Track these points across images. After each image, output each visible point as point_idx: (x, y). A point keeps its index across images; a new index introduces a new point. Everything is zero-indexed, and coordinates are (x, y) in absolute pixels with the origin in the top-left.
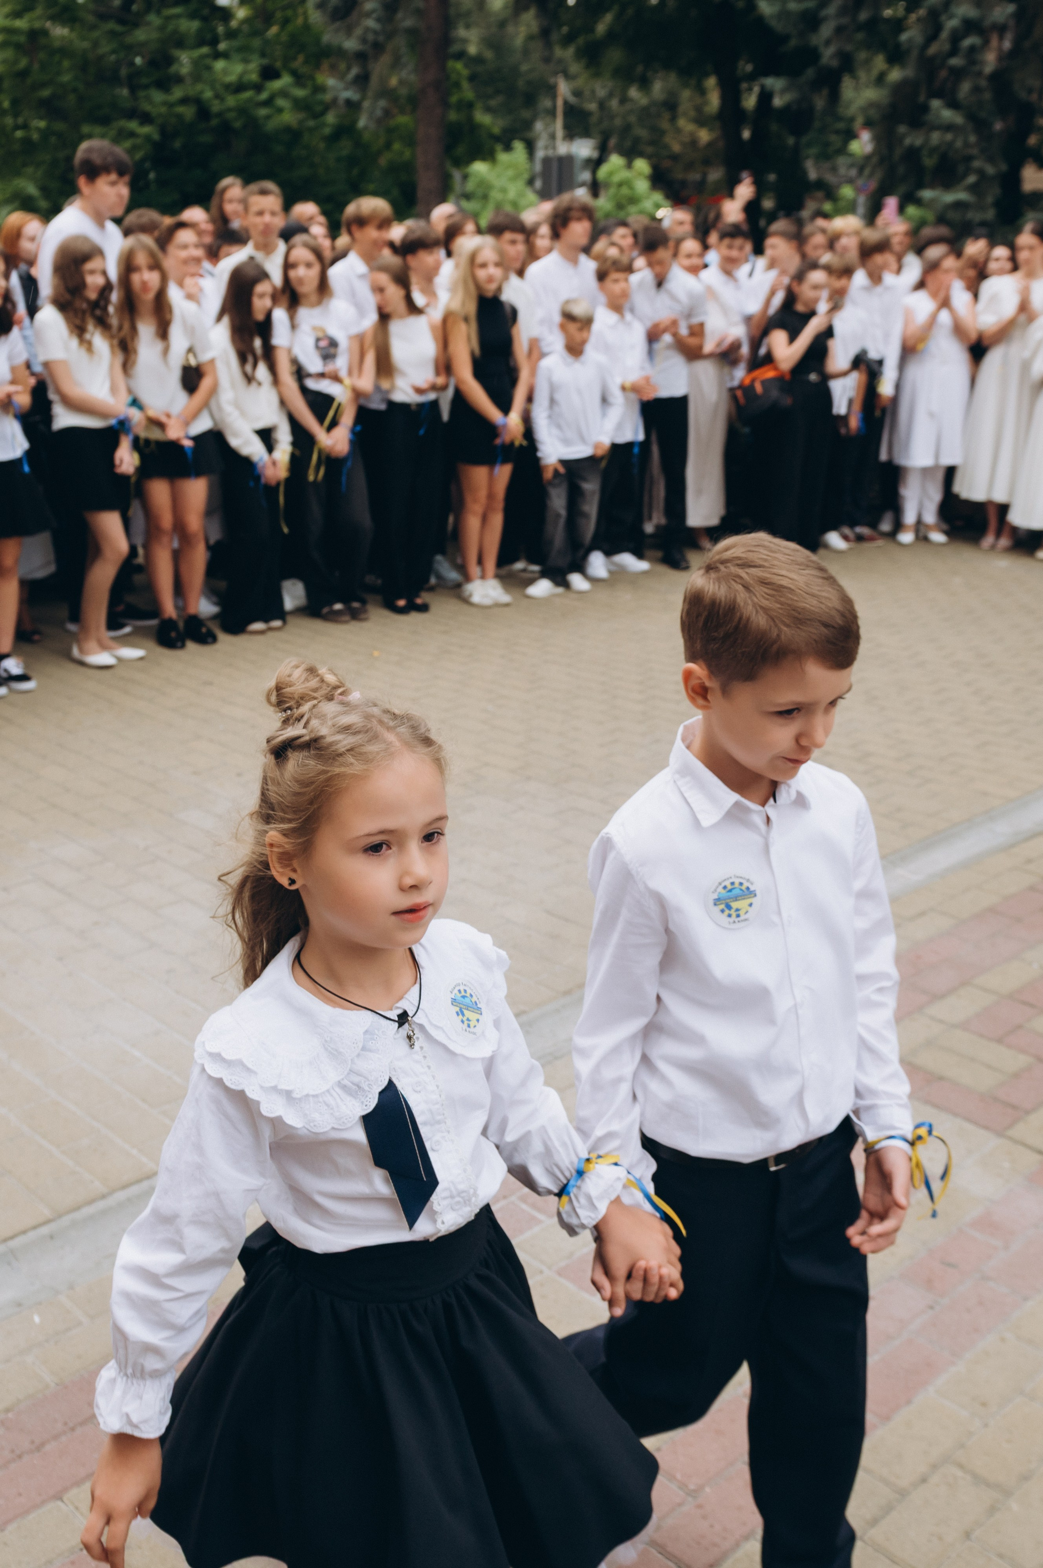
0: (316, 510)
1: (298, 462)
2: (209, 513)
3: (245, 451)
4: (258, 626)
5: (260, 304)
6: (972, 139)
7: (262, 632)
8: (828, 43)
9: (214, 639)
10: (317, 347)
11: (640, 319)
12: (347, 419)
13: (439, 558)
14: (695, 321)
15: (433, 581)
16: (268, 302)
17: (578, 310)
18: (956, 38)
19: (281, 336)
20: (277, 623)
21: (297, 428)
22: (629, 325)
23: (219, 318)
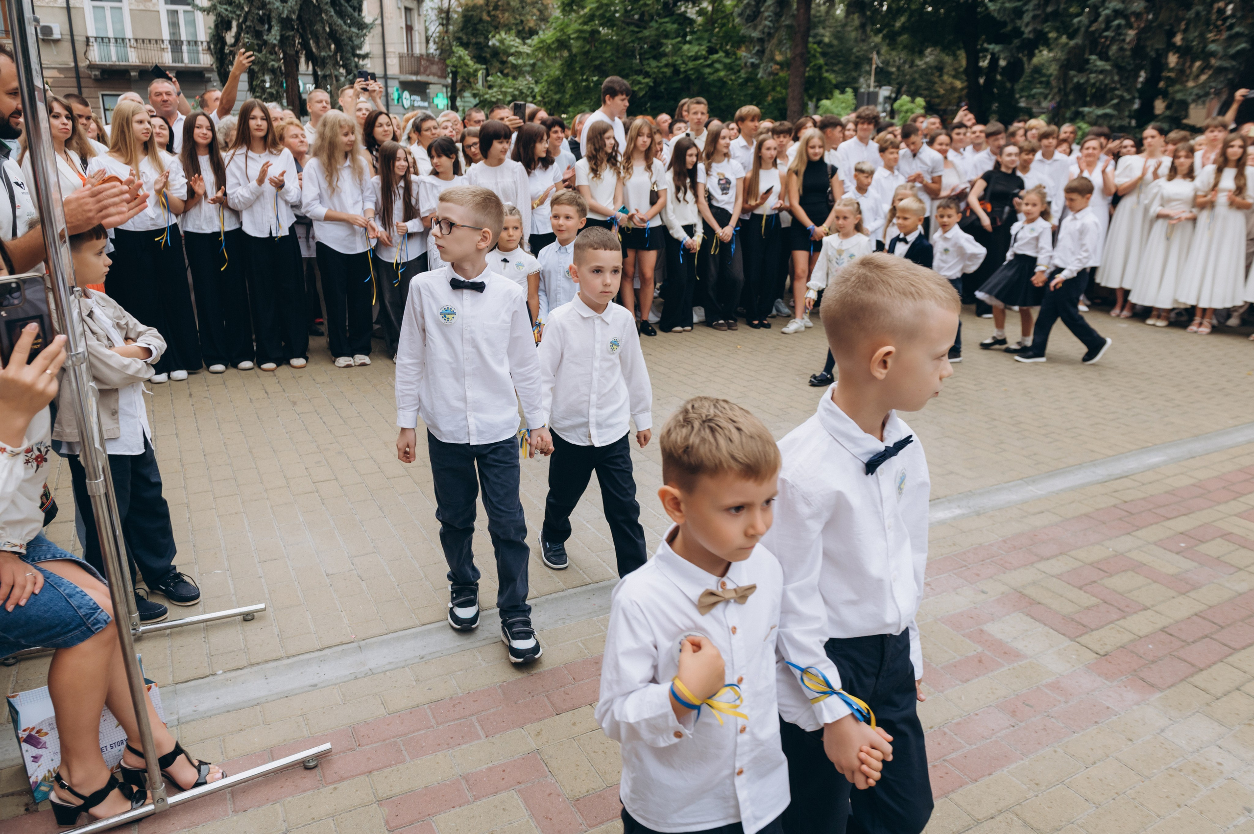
0: (713, 270)
1: (706, 244)
2: (656, 268)
3: (676, 236)
4: (679, 329)
5: (690, 160)
6: (1116, 78)
7: (680, 332)
8: (1027, 25)
9: (655, 334)
10: (719, 184)
11: (903, 174)
12: (733, 222)
13: (779, 300)
14: (935, 175)
15: (774, 312)
16: (694, 159)
17: (865, 167)
18: (1108, 21)
19: (701, 177)
20: (689, 328)
21: (706, 226)
22: (897, 176)
23: (669, 169)
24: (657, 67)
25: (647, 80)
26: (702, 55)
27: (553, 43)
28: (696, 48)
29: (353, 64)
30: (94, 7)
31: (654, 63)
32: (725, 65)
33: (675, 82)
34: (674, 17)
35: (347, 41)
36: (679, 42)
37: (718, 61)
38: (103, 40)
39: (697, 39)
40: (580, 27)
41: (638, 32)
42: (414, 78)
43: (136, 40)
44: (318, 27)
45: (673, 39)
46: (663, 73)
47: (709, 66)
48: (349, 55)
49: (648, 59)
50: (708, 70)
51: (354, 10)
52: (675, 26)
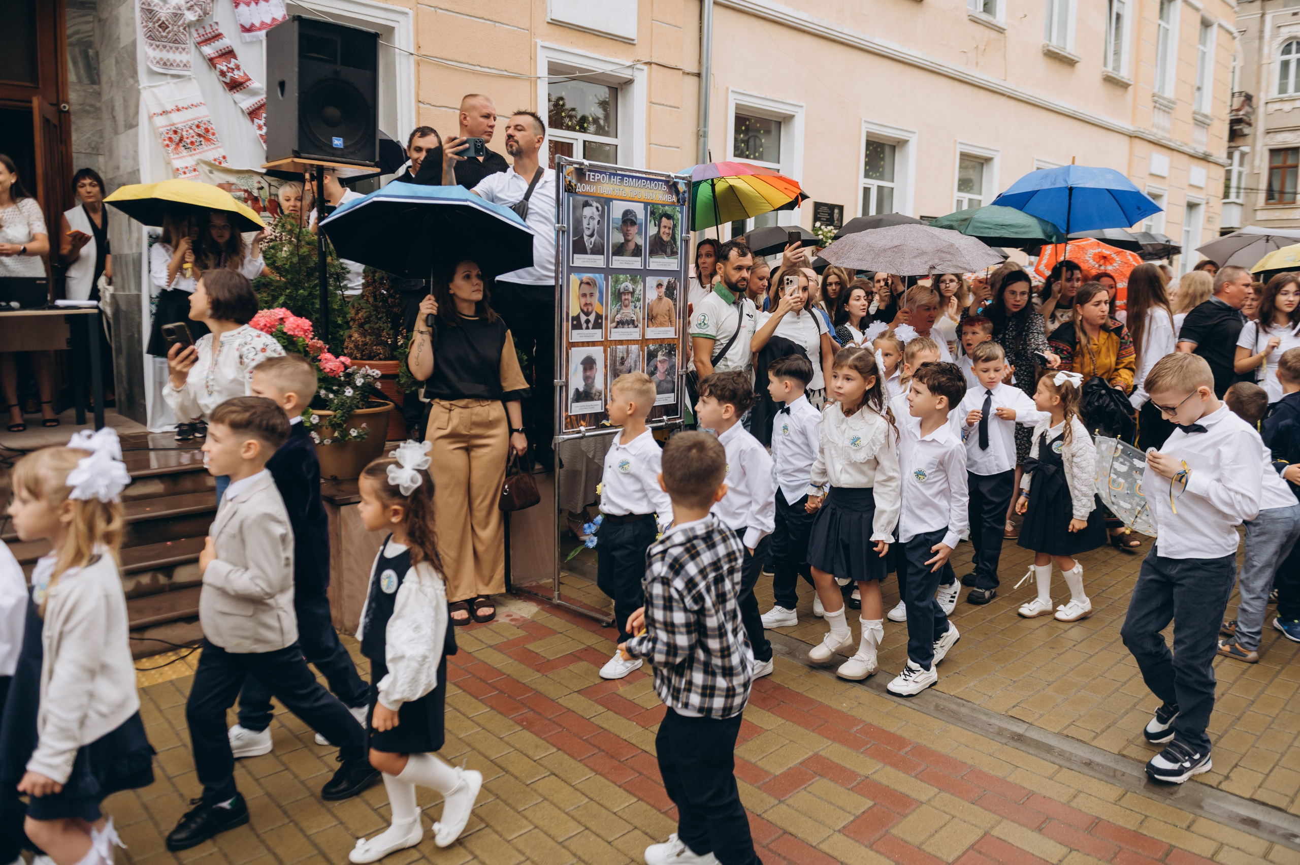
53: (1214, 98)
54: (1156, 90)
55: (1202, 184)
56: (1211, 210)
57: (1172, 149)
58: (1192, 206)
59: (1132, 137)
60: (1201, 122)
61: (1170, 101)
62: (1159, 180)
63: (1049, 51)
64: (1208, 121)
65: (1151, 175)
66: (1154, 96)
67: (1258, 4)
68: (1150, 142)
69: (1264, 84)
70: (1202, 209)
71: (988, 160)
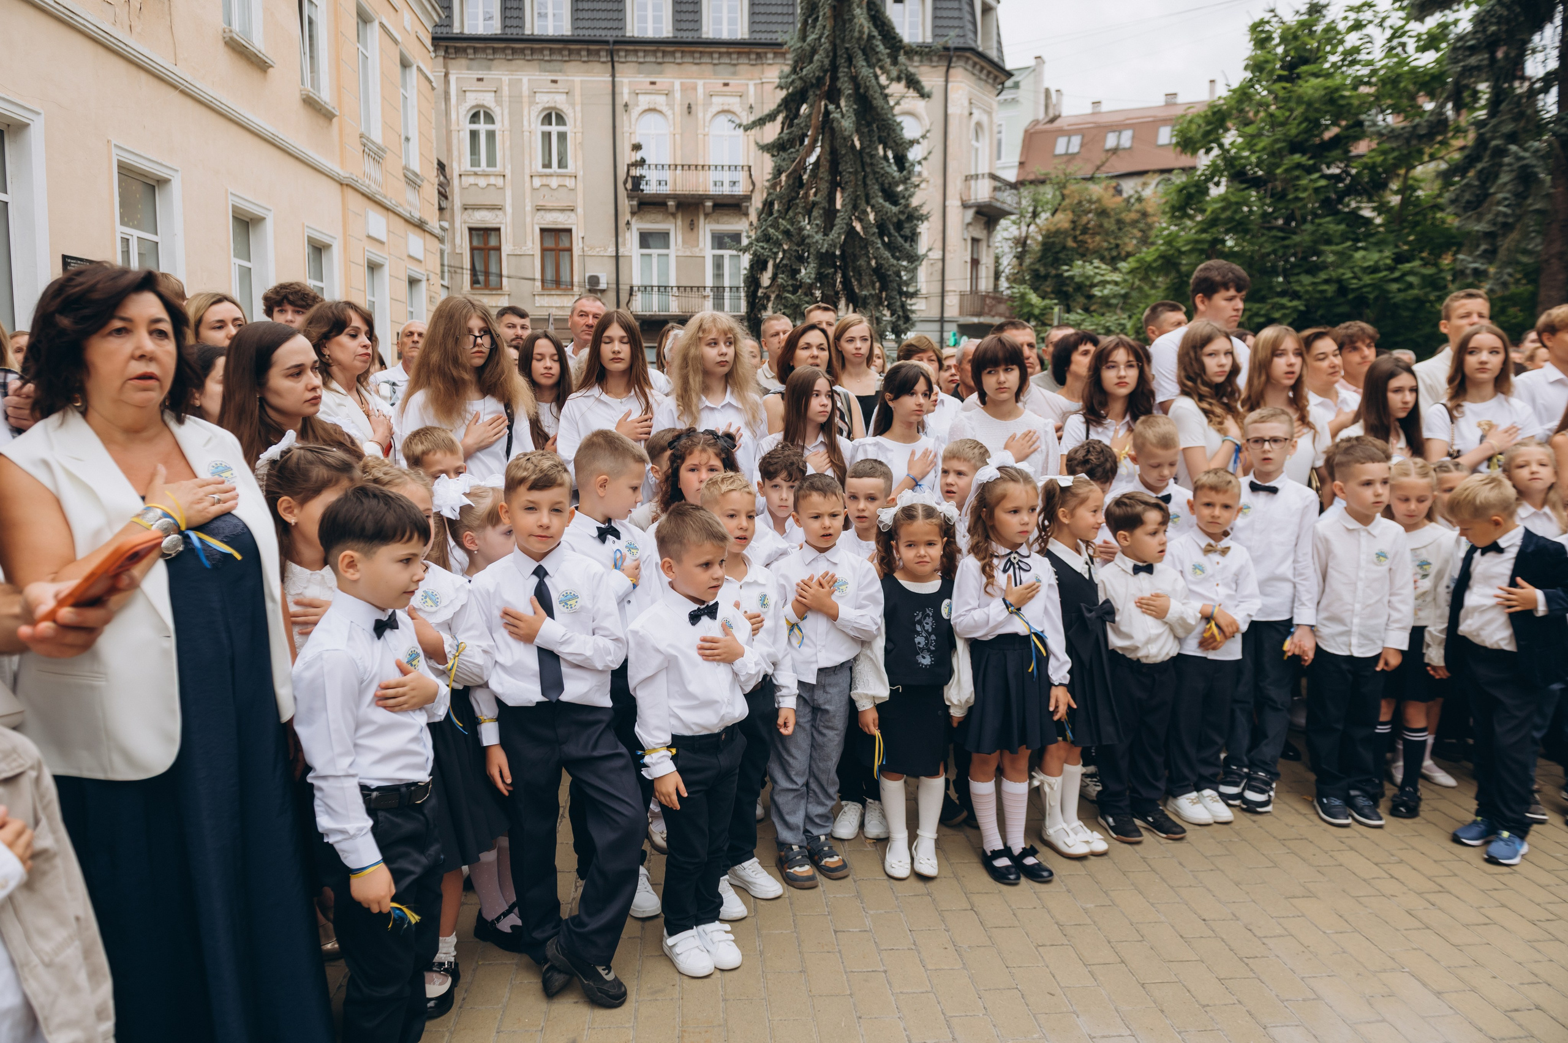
24: (1313, 283)
25: (1295, 303)
26: (1385, 265)
27: (1155, 260)
28: (1375, 256)
29: (898, 303)
30: (642, 255)
31: (1306, 279)
32: (1424, 277)
33: (1339, 305)
34: (1340, 217)
35: (893, 277)
36: (1349, 248)
37: (1411, 272)
38: (646, 289)
39: (1376, 244)
40: (1196, 237)
41: (1283, 239)
42: (975, 320)
43: (678, 287)
44: (862, 262)
45: (1337, 244)
46: (1323, 292)
47: (1395, 280)
48: (895, 293)
49: (1298, 274)
50: (1394, 286)
51: (906, 241)
52: (1342, 227)
53: (421, 154)
54: (363, 129)
55: (420, 256)
56: (432, 288)
57: (387, 209)
58: (413, 282)
59: (344, 185)
60: (413, 181)
61: (379, 148)
62: (378, 244)
63: (231, 38)
64: (419, 182)
65: (369, 237)
66: (361, 136)
67: (441, 60)
68: (363, 194)
69: (455, 153)
70: (424, 284)
71: (163, 182)
